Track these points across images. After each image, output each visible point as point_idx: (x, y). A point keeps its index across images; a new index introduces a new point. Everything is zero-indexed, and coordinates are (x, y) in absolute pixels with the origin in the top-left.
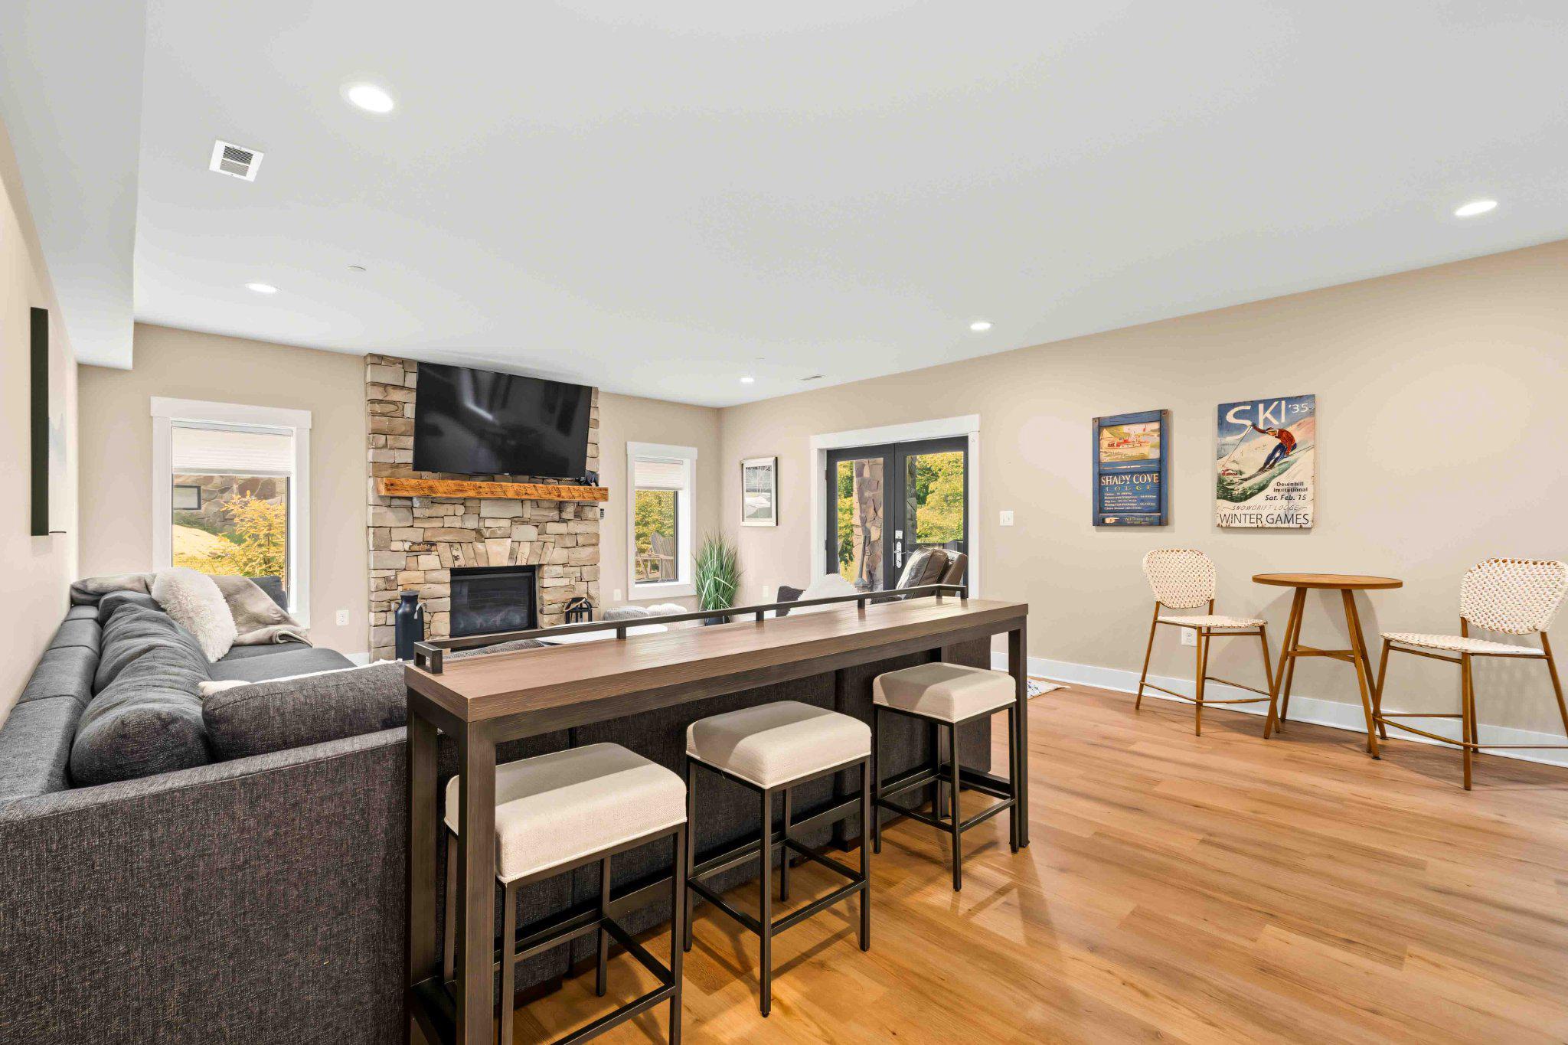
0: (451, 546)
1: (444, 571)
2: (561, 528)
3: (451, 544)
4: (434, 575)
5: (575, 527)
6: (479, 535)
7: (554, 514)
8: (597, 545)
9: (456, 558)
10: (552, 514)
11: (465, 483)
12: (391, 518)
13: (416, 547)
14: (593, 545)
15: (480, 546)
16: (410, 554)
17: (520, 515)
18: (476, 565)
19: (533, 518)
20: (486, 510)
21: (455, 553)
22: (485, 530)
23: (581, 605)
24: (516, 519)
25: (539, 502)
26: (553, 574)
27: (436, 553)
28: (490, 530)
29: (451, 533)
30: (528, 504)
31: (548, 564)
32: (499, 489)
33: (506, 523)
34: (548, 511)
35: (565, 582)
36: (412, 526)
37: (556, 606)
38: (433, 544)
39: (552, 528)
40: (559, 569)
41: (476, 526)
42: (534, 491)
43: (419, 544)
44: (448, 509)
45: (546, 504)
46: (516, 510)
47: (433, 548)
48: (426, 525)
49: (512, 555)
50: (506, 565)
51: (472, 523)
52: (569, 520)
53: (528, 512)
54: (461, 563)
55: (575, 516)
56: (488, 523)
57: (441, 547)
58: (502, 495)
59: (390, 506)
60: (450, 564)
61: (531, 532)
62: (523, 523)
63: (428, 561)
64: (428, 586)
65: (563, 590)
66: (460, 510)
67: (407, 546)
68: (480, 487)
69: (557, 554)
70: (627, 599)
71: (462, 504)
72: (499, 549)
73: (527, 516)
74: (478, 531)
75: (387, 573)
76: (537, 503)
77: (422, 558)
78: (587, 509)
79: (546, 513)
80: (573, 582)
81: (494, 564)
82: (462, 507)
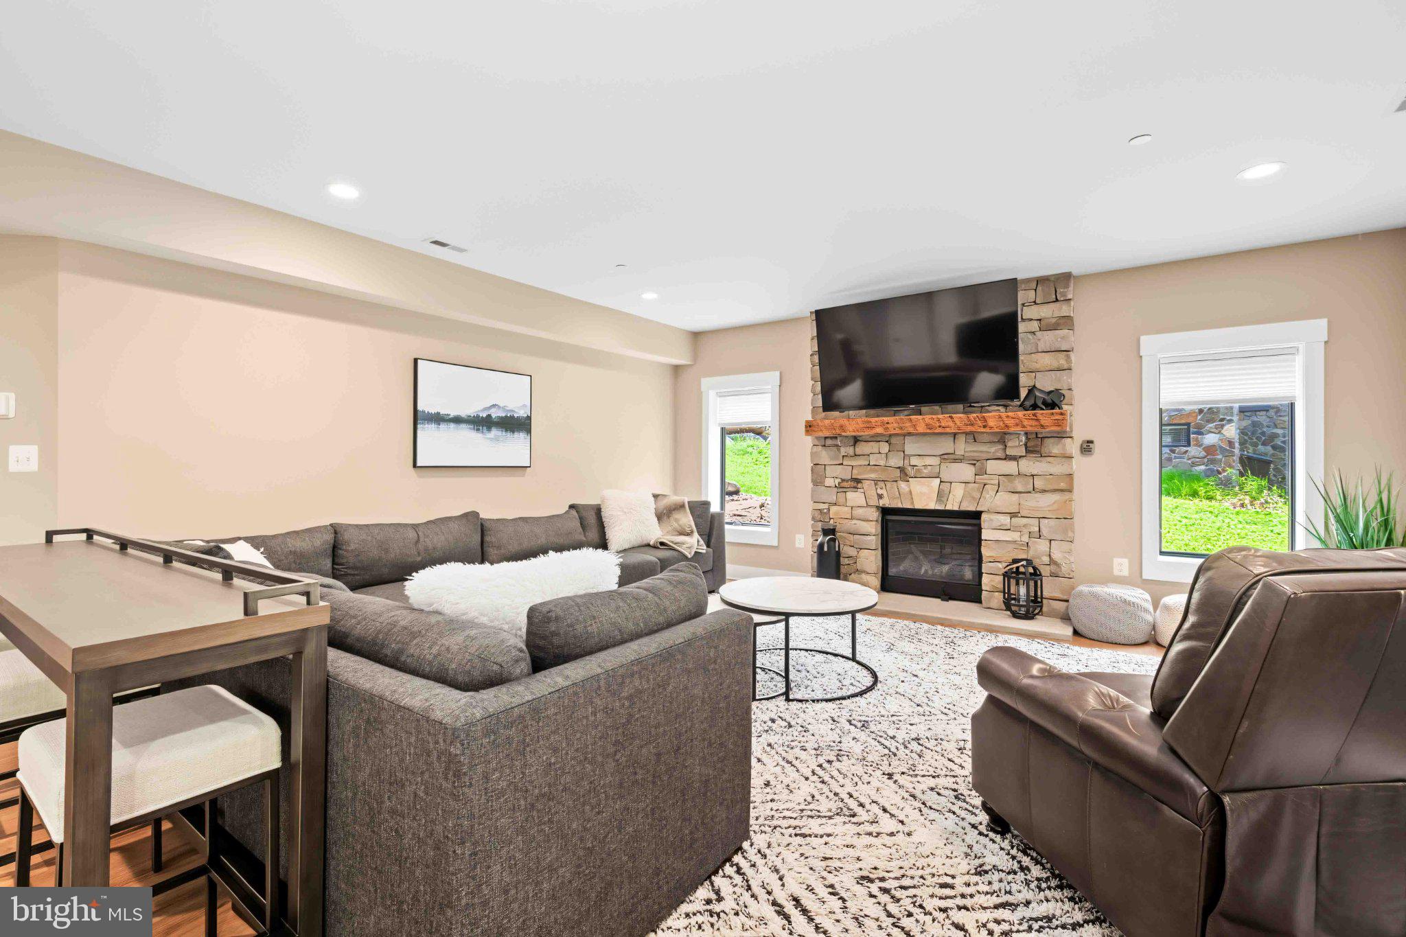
0: (876, 484)
1: (869, 509)
2: (1010, 467)
3: (876, 482)
4: (859, 512)
5: (1029, 465)
6: (903, 473)
7: (996, 449)
8: (1070, 491)
9: (880, 497)
10: (993, 450)
11: (873, 420)
12: (825, 456)
13: (845, 484)
14: (1062, 491)
15: (903, 485)
16: (841, 490)
17: (952, 451)
18: (900, 506)
19: (967, 454)
20: (911, 447)
21: (880, 492)
22: (909, 468)
23: (1018, 568)
24: (946, 457)
25: (976, 435)
26: (995, 524)
27: (862, 490)
28: (915, 468)
29: (876, 471)
30: (962, 438)
31: (988, 512)
32: (908, 424)
33: (934, 461)
34: (988, 445)
35: (1014, 536)
36: (842, 464)
37: (1000, 565)
38: (858, 481)
39: (992, 466)
40: (1005, 520)
41: (901, 465)
42: (951, 424)
43: (847, 481)
44: (872, 447)
45: (986, 438)
46: (946, 446)
47: (859, 485)
48: (854, 463)
49: (940, 495)
50: (933, 508)
51: (896, 461)
52: (1020, 457)
53: (962, 447)
54: (885, 502)
55: (1028, 451)
56: (914, 461)
57: (866, 484)
58: (911, 430)
59: (825, 446)
60: (874, 501)
61: (967, 471)
62: (955, 461)
63: (855, 498)
64: (854, 522)
65: (1011, 546)
66: (885, 447)
67: (837, 481)
68: (888, 423)
69: (1004, 500)
70: (1141, 576)
71: (887, 442)
72: (925, 490)
73: (960, 452)
74: (902, 470)
75: (822, 506)
76: (973, 437)
77: (850, 495)
78: (1048, 441)
79: (984, 448)
80: (1025, 538)
81: (919, 505)
82: (887, 444)
